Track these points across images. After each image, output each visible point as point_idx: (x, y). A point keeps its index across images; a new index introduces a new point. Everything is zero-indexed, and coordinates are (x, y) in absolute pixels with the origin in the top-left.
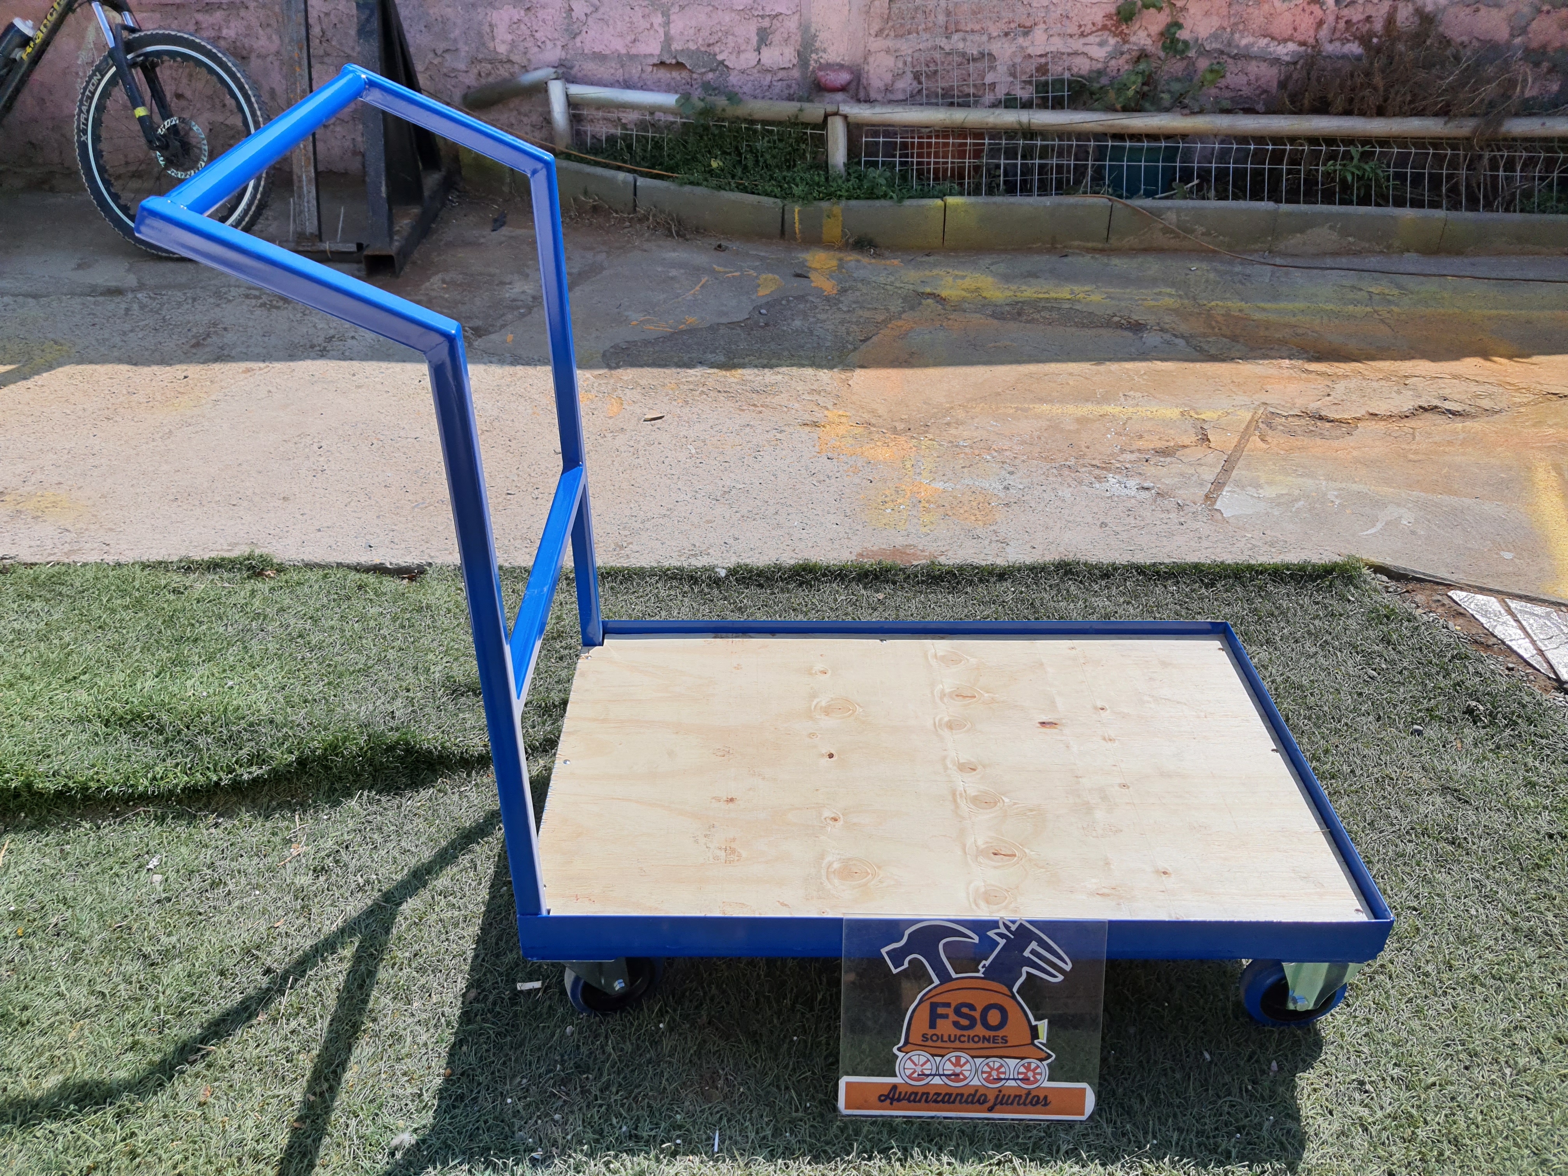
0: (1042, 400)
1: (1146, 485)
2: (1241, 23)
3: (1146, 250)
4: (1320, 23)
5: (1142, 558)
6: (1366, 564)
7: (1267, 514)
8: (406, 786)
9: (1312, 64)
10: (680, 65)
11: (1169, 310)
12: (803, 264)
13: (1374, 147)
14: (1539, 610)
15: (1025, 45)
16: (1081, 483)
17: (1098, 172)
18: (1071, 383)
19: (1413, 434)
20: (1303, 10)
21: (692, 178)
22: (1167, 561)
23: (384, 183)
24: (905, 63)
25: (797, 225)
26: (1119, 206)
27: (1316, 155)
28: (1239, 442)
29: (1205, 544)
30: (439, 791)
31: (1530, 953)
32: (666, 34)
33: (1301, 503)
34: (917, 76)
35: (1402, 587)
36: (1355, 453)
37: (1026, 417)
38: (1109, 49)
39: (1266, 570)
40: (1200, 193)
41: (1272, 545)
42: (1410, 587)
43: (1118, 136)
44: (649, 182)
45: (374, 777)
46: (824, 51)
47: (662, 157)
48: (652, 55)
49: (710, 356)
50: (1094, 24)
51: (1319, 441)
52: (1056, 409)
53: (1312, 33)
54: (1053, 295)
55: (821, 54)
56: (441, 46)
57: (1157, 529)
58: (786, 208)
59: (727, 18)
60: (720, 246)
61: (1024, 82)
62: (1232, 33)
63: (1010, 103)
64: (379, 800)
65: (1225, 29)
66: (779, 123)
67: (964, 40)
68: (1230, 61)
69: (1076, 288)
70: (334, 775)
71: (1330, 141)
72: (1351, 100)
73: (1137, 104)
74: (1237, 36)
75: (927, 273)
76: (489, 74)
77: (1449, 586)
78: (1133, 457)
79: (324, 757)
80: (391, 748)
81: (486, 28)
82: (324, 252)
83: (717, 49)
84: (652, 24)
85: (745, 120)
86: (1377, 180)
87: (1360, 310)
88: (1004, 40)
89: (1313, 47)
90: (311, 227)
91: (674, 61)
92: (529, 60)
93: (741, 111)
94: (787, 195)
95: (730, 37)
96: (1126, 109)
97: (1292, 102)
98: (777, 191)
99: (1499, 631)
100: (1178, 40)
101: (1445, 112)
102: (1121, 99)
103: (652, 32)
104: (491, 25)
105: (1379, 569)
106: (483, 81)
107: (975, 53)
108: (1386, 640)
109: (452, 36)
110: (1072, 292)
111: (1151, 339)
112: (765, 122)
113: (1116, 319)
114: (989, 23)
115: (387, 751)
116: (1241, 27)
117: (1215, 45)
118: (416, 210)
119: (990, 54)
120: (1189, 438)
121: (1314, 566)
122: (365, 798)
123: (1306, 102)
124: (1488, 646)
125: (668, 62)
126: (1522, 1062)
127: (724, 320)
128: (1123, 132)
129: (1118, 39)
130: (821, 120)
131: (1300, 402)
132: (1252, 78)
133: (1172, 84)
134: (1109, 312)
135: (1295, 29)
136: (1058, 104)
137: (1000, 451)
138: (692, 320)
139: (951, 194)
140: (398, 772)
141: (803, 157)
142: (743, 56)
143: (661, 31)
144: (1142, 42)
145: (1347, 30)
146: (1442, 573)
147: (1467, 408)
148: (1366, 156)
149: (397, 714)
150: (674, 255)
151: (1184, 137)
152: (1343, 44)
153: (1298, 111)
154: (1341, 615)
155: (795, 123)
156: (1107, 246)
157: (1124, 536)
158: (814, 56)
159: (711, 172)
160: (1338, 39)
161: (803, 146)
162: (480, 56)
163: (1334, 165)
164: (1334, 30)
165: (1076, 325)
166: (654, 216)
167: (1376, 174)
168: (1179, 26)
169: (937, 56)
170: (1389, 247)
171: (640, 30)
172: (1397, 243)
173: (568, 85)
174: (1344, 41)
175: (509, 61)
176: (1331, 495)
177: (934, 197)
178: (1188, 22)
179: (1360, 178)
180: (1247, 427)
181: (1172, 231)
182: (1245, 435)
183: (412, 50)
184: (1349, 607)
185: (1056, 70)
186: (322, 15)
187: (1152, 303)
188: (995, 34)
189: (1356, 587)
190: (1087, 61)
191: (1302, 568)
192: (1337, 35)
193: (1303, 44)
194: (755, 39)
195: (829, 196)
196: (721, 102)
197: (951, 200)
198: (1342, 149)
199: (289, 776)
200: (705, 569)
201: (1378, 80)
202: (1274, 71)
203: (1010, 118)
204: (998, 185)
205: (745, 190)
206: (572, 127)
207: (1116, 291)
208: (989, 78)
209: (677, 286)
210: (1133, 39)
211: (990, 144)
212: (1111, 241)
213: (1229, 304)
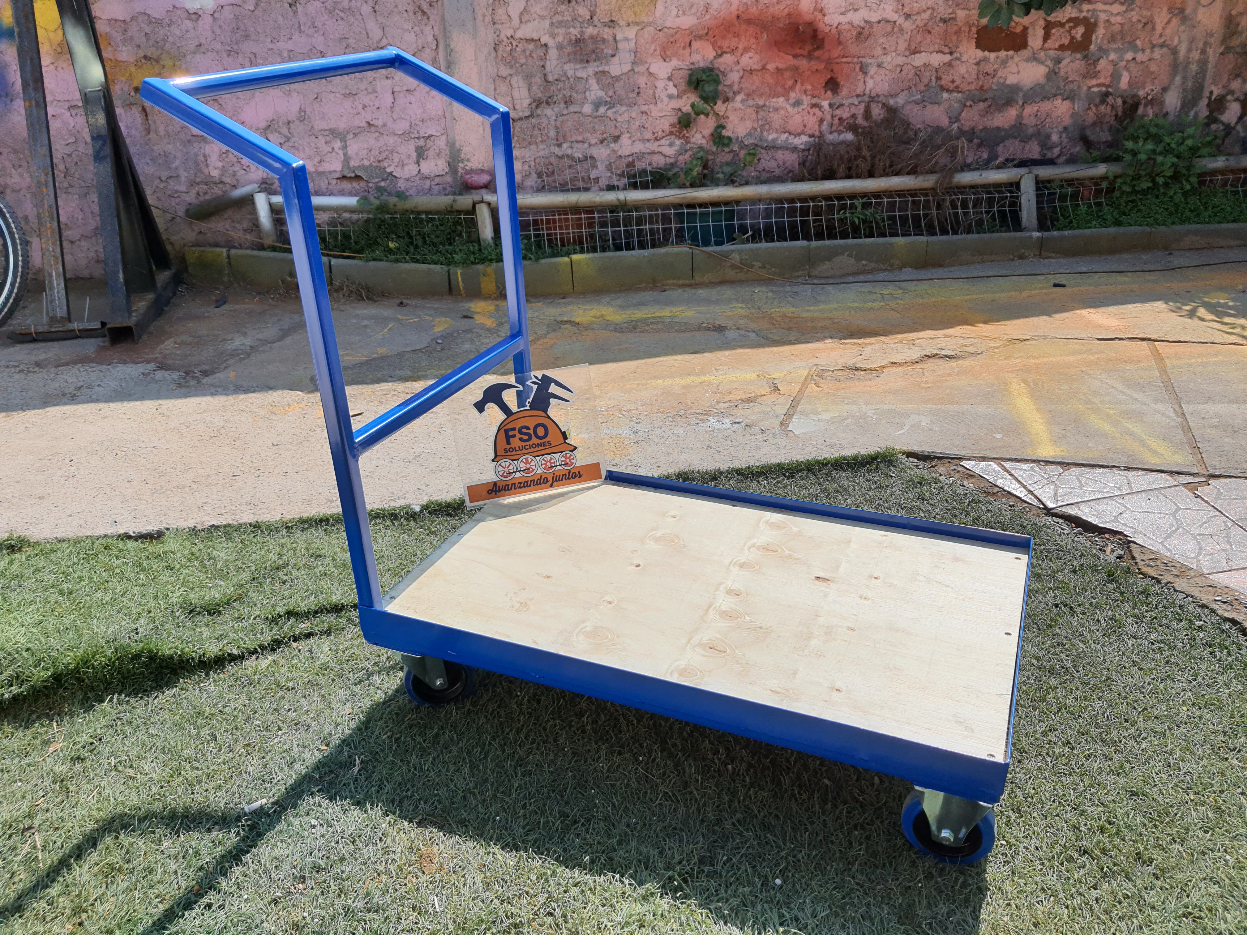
0: (656, 378)
1: (737, 421)
2: (766, 125)
3: (722, 283)
4: (821, 121)
5: (737, 465)
6: (901, 452)
7: (826, 429)
8: (152, 689)
9: (820, 149)
10: (358, 178)
11: (742, 317)
12: (468, 310)
13: (869, 199)
14: (1025, 466)
15: (616, 149)
16: (690, 424)
17: (680, 231)
18: (677, 365)
19: (923, 372)
20: (809, 113)
21: (374, 255)
22: (757, 464)
23: (121, 271)
24: (530, 166)
25: (461, 283)
26: (697, 252)
27: (831, 208)
28: (800, 389)
29: (783, 451)
30: (182, 689)
31: (1053, 682)
32: (345, 155)
33: (849, 420)
34: (540, 175)
35: (928, 464)
36: (883, 387)
37: (646, 389)
38: (677, 148)
39: (829, 462)
40: (754, 238)
41: (831, 447)
42: (933, 463)
43: (690, 206)
44: (341, 261)
45: (123, 683)
46: (468, 160)
47: (350, 244)
48: (335, 171)
49: (398, 372)
50: (663, 131)
51: (857, 383)
52: (668, 382)
53: (817, 127)
54: (657, 314)
55: (466, 163)
56: (165, 174)
57: (748, 446)
58: (451, 272)
59: (391, 140)
60: (401, 303)
61: (619, 175)
62: (762, 132)
63: (611, 188)
64: (128, 701)
65: (756, 129)
66: (438, 212)
67: (571, 147)
68: (763, 151)
69: (674, 309)
70: (88, 686)
71: (840, 197)
72: (850, 169)
73: (700, 182)
74: (765, 133)
75: (563, 309)
76: (206, 193)
77: (960, 459)
78: (726, 405)
79: (77, 670)
80: (137, 657)
81: (201, 158)
82: (74, 330)
83: (385, 164)
84: (333, 148)
85: (412, 212)
86: (877, 223)
87: (876, 305)
88: (600, 146)
89: (819, 137)
90: (61, 312)
91: (353, 175)
92: (238, 180)
93: (409, 205)
94: (450, 262)
95: (395, 155)
96: (693, 185)
97: (810, 174)
98: (442, 259)
99: (999, 482)
100: (724, 137)
101: (913, 172)
102: (689, 178)
103: (334, 154)
104: (205, 156)
105: (910, 455)
106: (201, 199)
107: (581, 156)
108: (921, 498)
109: (174, 166)
110: (671, 312)
111: (731, 334)
112: (427, 213)
113: (705, 325)
114: (588, 135)
115: (133, 659)
116: (767, 127)
117: (751, 141)
118: (151, 296)
119: (592, 157)
120: (766, 390)
121: (862, 456)
122: (115, 700)
123: (819, 172)
124: (994, 494)
125: (348, 175)
126: (1057, 751)
127: (409, 349)
128: (695, 201)
129: (682, 141)
130: (471, 207)
131: (841, 362)
132: (781, 163)
133: (724, 168)
134: (700, 321)
135: (805, 126)
136: (645, 186)
137: (628, 411)
138: (382, 351)
139: (575, 253)
140: (144, 677)
141: (460, 235)
142: (406, 168)
143: (341, 153)
144: (699, 142)
145: (840, 125)
146: (955, 452)
147: (958, 353)
148: (866, 206)
149: (140, 630)
150: (366, 311)
151: (738, 202)
152: (839, 134)
153: (815, 178)
154: (887, 486)
155: (450, 211)
156: (693, 282)
157: (725, 453)
158: (461, 165)
159: (390, 251)
160: (835, 131)
161: (459, 228)
162: (198, 180)
163: (844, 213)
164: (832, 125)
165: (677, 331)
166: (347, 286)
167: (875, 218)
168: (723, 127)
169: (553, 160)
170: (892, 265)
171: (324, 153)
172: (896, 262)
173: (270, 197)
174: (840, 132)
175: (222, 182)
176: (870, 414)
177: (562, 256)
178: (730, 126)
179: (864, 221)
180: (806, 379)
181: (739, 268)
182: (805, 384)
183: (141, 178)
184: (892, 481)
185: (640, 165)
186: (65, 156)
187: (731, 313)
188: (593, 141)
189: (895, 467)
190: (662, 158)
191: (855, 458)
192: (834, 128)
193: (811, 136)
194: (414, 155)
195: (483, 261)
196: (393, 200)
197: (575, 257)
198: (849, 202)
199: (46, 692)
200: (402, 508)
201: (865, 152)
202: (794, 156)
203: (611, 197)
204: (609, 246)
205: (417, 261)
206: (276, 228)
207: (703, 309)
208: (593, 174)
209: (369, 330)
210: (693, 140)
211: (599, 217)
212: (696, 278)
213: (784, 309)
